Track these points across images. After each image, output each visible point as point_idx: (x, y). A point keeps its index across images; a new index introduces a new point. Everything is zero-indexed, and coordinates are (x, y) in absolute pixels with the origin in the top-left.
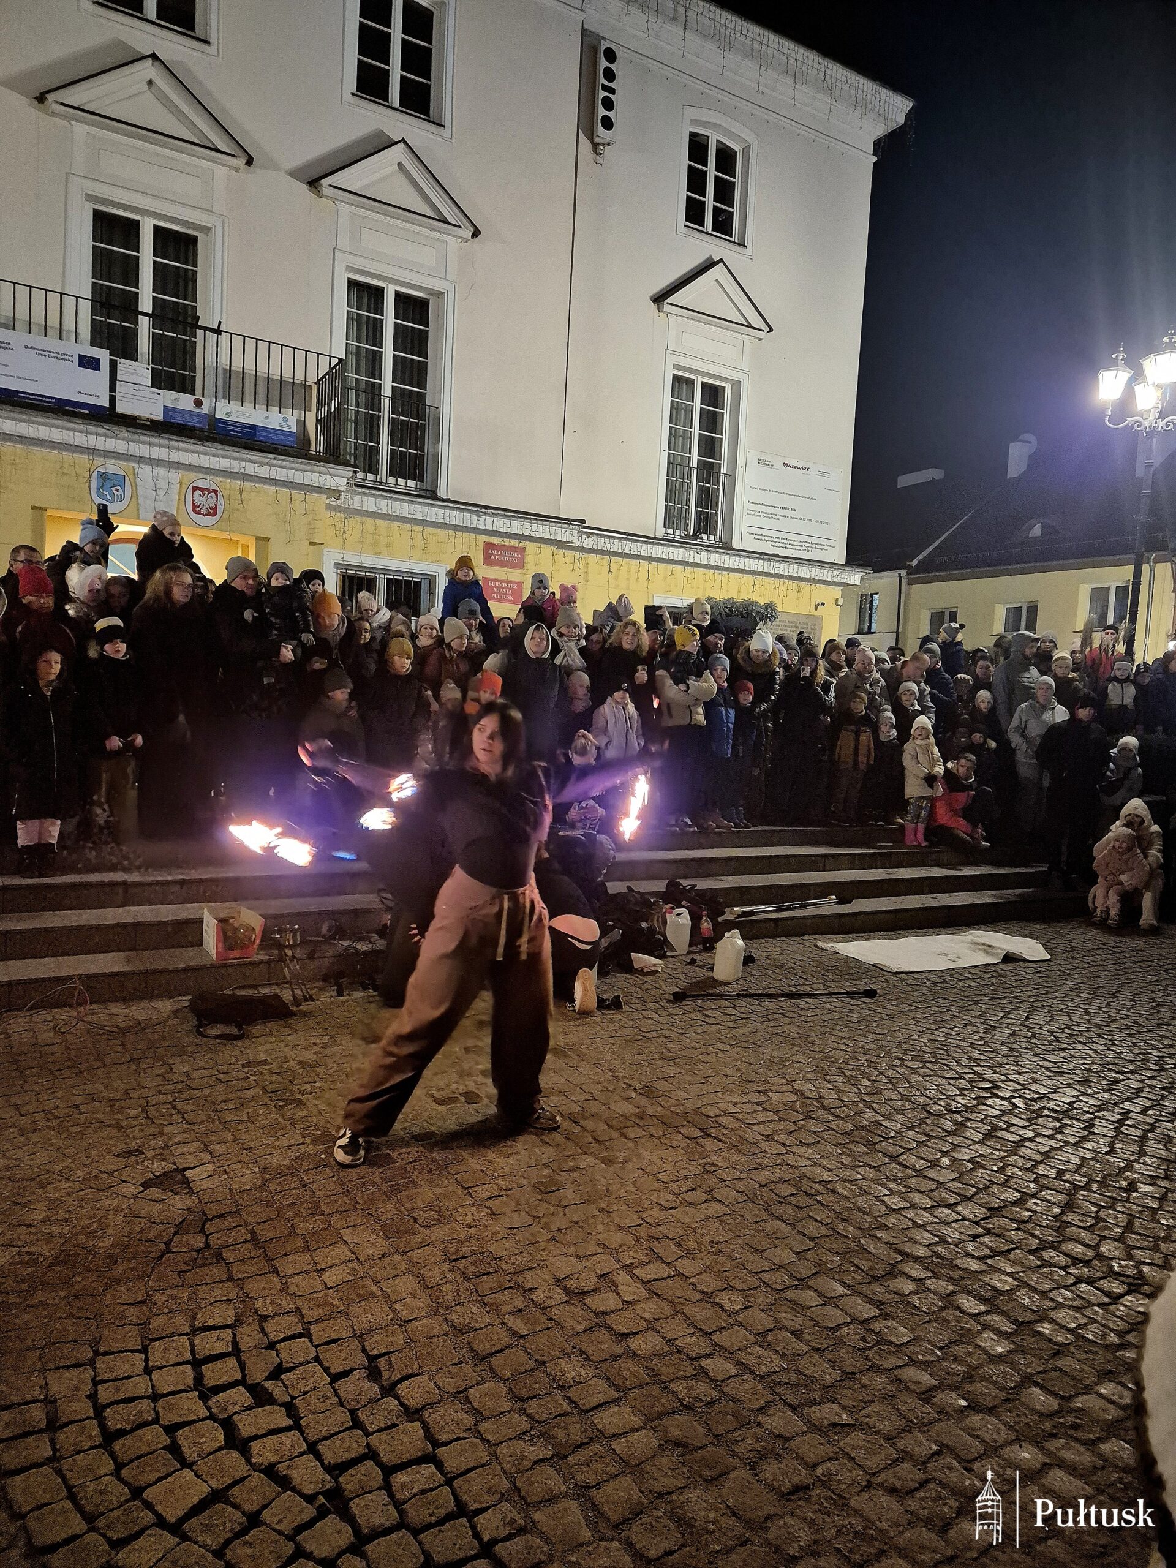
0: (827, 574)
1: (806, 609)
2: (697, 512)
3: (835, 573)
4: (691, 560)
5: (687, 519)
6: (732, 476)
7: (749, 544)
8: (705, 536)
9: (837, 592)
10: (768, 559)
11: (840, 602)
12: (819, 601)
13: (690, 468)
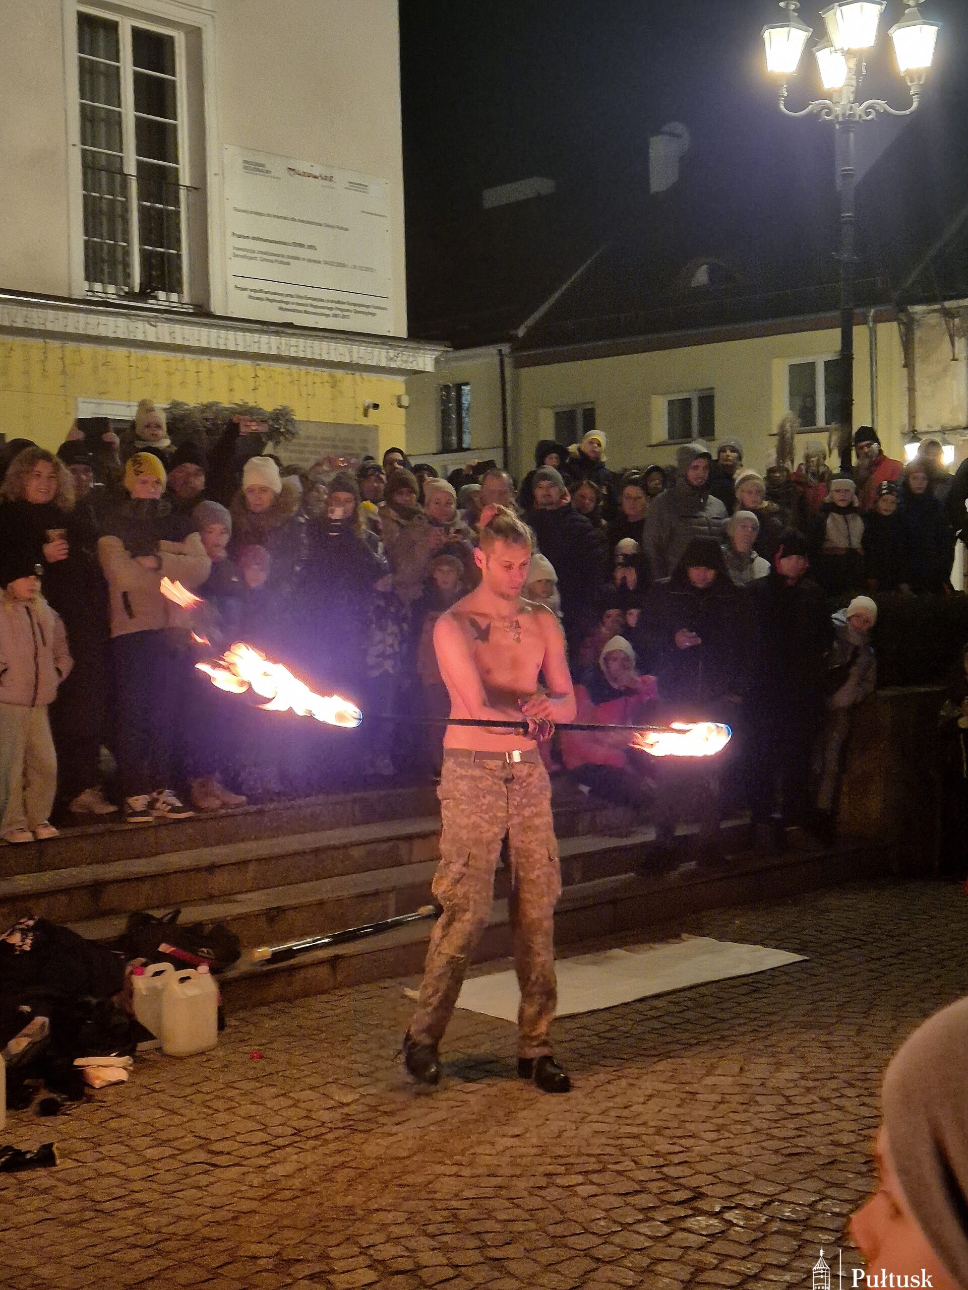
0: (379, 356)
1: (349, 415)
2: (143, 252)
3: (392, 353)
4: (140, 337)
5: (127, 265)
6: (199, 189)
7: (241, 307)
8: (162, 295)
9: (398, 385)
10: (277, 333)
11: (405, 401)
12: (369, 401)
13: (125, 177)
